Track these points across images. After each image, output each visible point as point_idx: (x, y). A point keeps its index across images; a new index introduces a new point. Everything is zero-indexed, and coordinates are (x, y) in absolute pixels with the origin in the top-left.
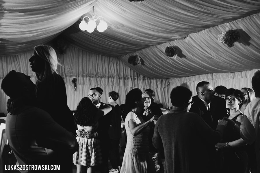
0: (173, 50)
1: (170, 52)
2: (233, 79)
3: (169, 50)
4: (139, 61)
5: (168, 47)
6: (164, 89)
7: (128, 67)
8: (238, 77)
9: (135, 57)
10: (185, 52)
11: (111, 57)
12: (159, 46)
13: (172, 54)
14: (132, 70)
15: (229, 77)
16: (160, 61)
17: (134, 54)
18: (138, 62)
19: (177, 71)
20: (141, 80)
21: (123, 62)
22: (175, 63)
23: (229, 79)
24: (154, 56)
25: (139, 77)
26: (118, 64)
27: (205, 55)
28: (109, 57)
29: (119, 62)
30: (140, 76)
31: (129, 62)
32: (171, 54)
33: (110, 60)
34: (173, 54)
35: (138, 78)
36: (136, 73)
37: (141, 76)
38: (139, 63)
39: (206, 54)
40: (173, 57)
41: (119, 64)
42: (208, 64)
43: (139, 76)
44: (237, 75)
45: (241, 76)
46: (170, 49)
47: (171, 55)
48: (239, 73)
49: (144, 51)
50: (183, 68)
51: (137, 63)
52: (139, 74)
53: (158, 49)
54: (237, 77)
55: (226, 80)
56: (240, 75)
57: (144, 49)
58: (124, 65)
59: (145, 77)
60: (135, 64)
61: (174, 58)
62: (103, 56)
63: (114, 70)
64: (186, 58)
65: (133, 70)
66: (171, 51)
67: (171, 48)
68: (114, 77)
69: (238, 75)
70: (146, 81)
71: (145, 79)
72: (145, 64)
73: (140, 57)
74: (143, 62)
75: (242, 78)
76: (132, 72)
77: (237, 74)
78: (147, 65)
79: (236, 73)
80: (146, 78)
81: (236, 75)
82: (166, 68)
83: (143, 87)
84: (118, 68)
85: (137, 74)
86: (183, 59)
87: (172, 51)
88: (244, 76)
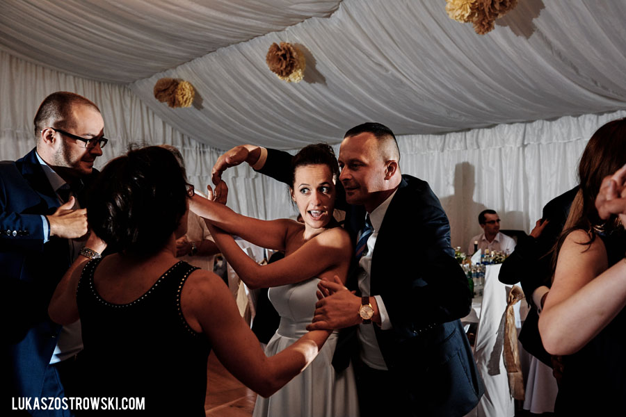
0: (291, 53)
1: (282, 59)
2: (441, 154)
3: (280, 53)
4: (188, 94)
5: (275, 45)
6: (253, 180)
7: (155, 116)
8: (454, 145)
9: (175, 84)
10: (324, 64)
11: (106, 85)
12: (246, 46)
13: (286, 67)
14: (167, 125)
15: (432, 146)
16: (249, 96)
17: (174, 75)
18: (183, 98)
19: (294, 126)
20: (194, 154)
21: (141, 101)
22: (291, 101)
23: (432, 151)
24: (232, 81)
25: (188, 145)
26: (126, 106)
27: (383, 73)
28: (100, 83)
29: (128, 100)
30: (190, 144)
31: (156, 96)
32: (284, 66)
33: (103, 92)
34: (289, 68)
35: (186, 148)
36: (178, 133)
37: (194, 143)
38: (185, 102)
39: (387, 70)
40: (291, 76)
41: (129, 106)
42: (387, 103)
43: (186, 141)
44: (451, 141)
45: (463, 144)
46: (281, 50)
47: (285, 69)
48: (459, 135)
49: (200, 64)
50: (313, 118)
51: (179, 102)
52: (189, 139)
53: (244, 58)
54: (451, 146)
55: (422, 156)
56: (460, 142)
57: (201, 57)
58: (145, 109)
59: (203, 145)
60: (174, 103)
61: (293, 80)
62: (81, 80)
63: (113, 123)
64: (326, 85)
65: (170, 124)
66: (284, 56)
67: (284, 49)
68: (115, 142)
69: (455, 142)
70: (208, 157)
71: (204, 152)
72: (204, 104)
73: (189, 83)
74: (198, 102)
75: (466, 148)
76: (169, 129)
77: (453, 138)
78: (211, 110)
79: (450, 137)
80: (207, 150)
81: (449, 140)
82: (264, 120)
83: (198, 174)
84: (128, 118)
85: (182, 135)
86: (318, 86)
87: (288, 56)
88: (472, 144)
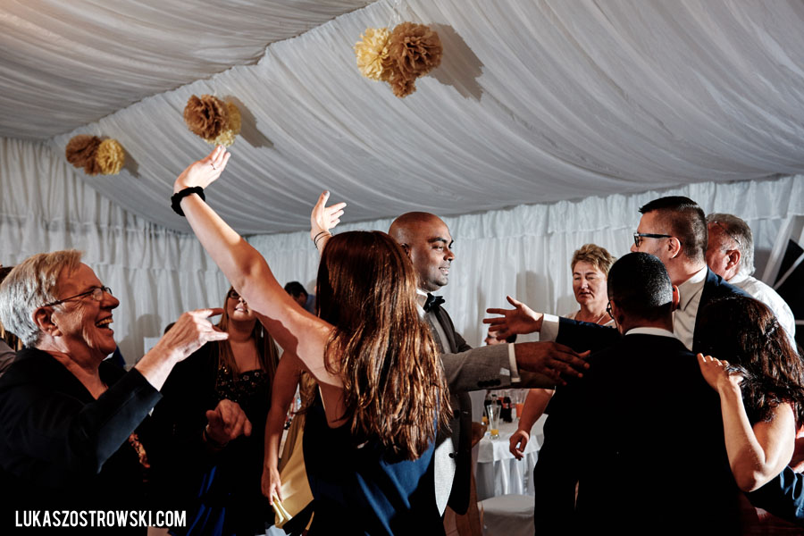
0: (215, 110)
1: (203, 116)
3: (199, 109)
4: (114, 157)
5: (195, 98)
7: (86, 185)
8: (468, 233)
9: (95, 142)
10: (266, 123)
12: (170, 95)
13: (209, 127)
14: (102, 198)
17: (96, 131)
18: (106, 161)
19: (260, 203)
20: (141, 237)
22: (243, 170)
24: (167, 141)
25: (133, 225)
26: (44, 171)
29: (46, 163)
30: (136, 223)
31: (68, 160)
32: (206, 126)
33: (10, 152)
34: (214, 129)
35: (129, 230)
36: (118, 208)
37: (141, 222)
38: (110, 167)
40: (218, 138)
41: (47, 171)
42: (354, 176)
43: (131, 220)
44: (466, 226)
45: (479, 230)
46: (202, 106)
47: (207, 130)
48: (474, 219)
49: (126, 115)
50: (275, 192)
51: (101, 167)
52: (135, 217)
53: (172, 109)
54: (464, 234)
56: (475, 227)
57: (125, 108)
58: (70, 175)
59: (155, 226)
60: (92, 169)
63: (22, 195)
64: (275, 149)
65: (106, 197)
66: (204, 112)
67: (205, 103)
69: (469, 228)
70: (162, 242)
71: (157, 236)
72: (140, 171)
73: (117, 142)
76: (105, 203)
77: (467, 222)
78: (150, 178)
79: (464, 220)
80: (162, 232)
81: (463, 225)
82: (218, 193)
85: (125, 213)
86: (266, 151)
87: (211, 112)
